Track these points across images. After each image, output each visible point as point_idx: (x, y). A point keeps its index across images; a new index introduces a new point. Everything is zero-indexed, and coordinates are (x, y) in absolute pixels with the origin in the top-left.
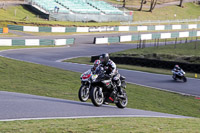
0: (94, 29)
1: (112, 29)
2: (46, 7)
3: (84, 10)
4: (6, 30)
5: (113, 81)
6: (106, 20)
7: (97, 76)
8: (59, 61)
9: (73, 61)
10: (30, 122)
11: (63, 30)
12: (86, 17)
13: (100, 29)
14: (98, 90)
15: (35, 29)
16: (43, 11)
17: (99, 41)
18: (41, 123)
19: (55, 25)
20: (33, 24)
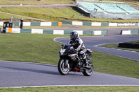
0: (121, 25)
1: (134, 24)
2: (88, 8)
3: (114, 11)
4: (60, 24)
5: (79, 54)
6: (130, 18)
7: (64, 50)
8: (96, 46)
9: (106, 46)
10: (76, 87)
11: (99, 24)
12: (115, 16)
13: (125, 24)
14: (65, 62)
15: (80, 23)
16: (85, 11)
17: (124, 33)
18: (84, 89)
19: (94, 21)
20: (79, 20)
